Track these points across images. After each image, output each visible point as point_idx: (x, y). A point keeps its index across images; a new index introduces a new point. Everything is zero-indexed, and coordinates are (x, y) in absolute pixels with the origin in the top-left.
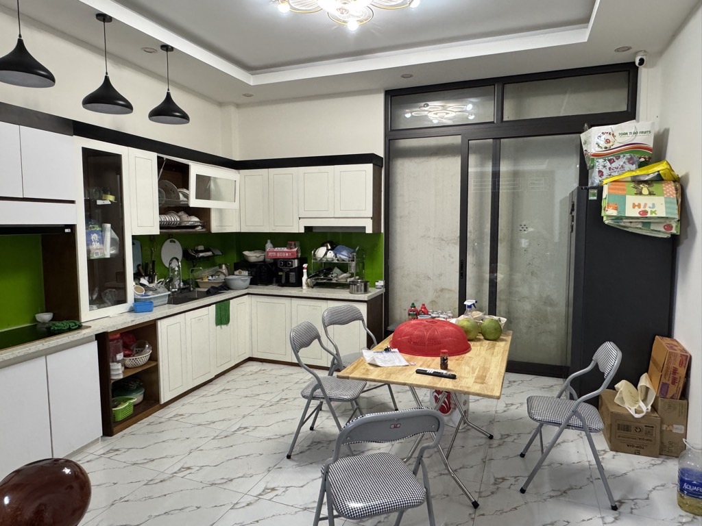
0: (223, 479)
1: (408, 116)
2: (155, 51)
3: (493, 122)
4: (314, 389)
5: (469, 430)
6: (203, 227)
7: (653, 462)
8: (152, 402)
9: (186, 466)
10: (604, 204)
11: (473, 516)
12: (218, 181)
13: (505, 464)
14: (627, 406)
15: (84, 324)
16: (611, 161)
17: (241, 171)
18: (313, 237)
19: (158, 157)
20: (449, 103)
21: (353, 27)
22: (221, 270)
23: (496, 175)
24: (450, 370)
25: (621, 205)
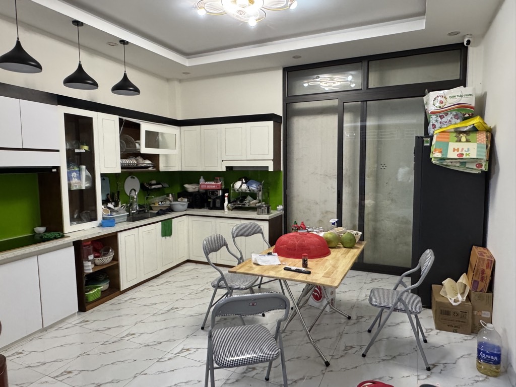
0: (155, 342)
1: (306, 85)
2: (116, 44)
3: (361, 89)
4: (219, 281)
5: (334, 312)
6: (154, 167)
7: (466, 338)
8: (115, 289)
9: (131, 333)
10: (433, 149)
11: (324, 372)
12: (165, 135)
13: (356, 337)
14: (448, 297)
15: (65, 235)
16: (441, 117)
17: (182, 127)
18: (232, 174)
19: (120, 119)
20: (335, 75)
21: (252, 23)
22: (168, 198)
23: (363, 129)
24: (309, 268)
25: (444, 149)
